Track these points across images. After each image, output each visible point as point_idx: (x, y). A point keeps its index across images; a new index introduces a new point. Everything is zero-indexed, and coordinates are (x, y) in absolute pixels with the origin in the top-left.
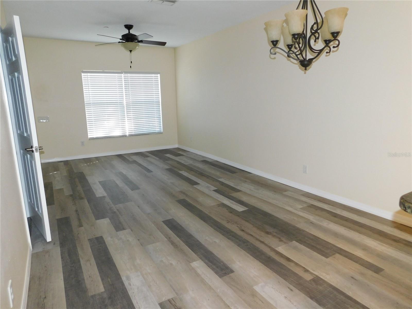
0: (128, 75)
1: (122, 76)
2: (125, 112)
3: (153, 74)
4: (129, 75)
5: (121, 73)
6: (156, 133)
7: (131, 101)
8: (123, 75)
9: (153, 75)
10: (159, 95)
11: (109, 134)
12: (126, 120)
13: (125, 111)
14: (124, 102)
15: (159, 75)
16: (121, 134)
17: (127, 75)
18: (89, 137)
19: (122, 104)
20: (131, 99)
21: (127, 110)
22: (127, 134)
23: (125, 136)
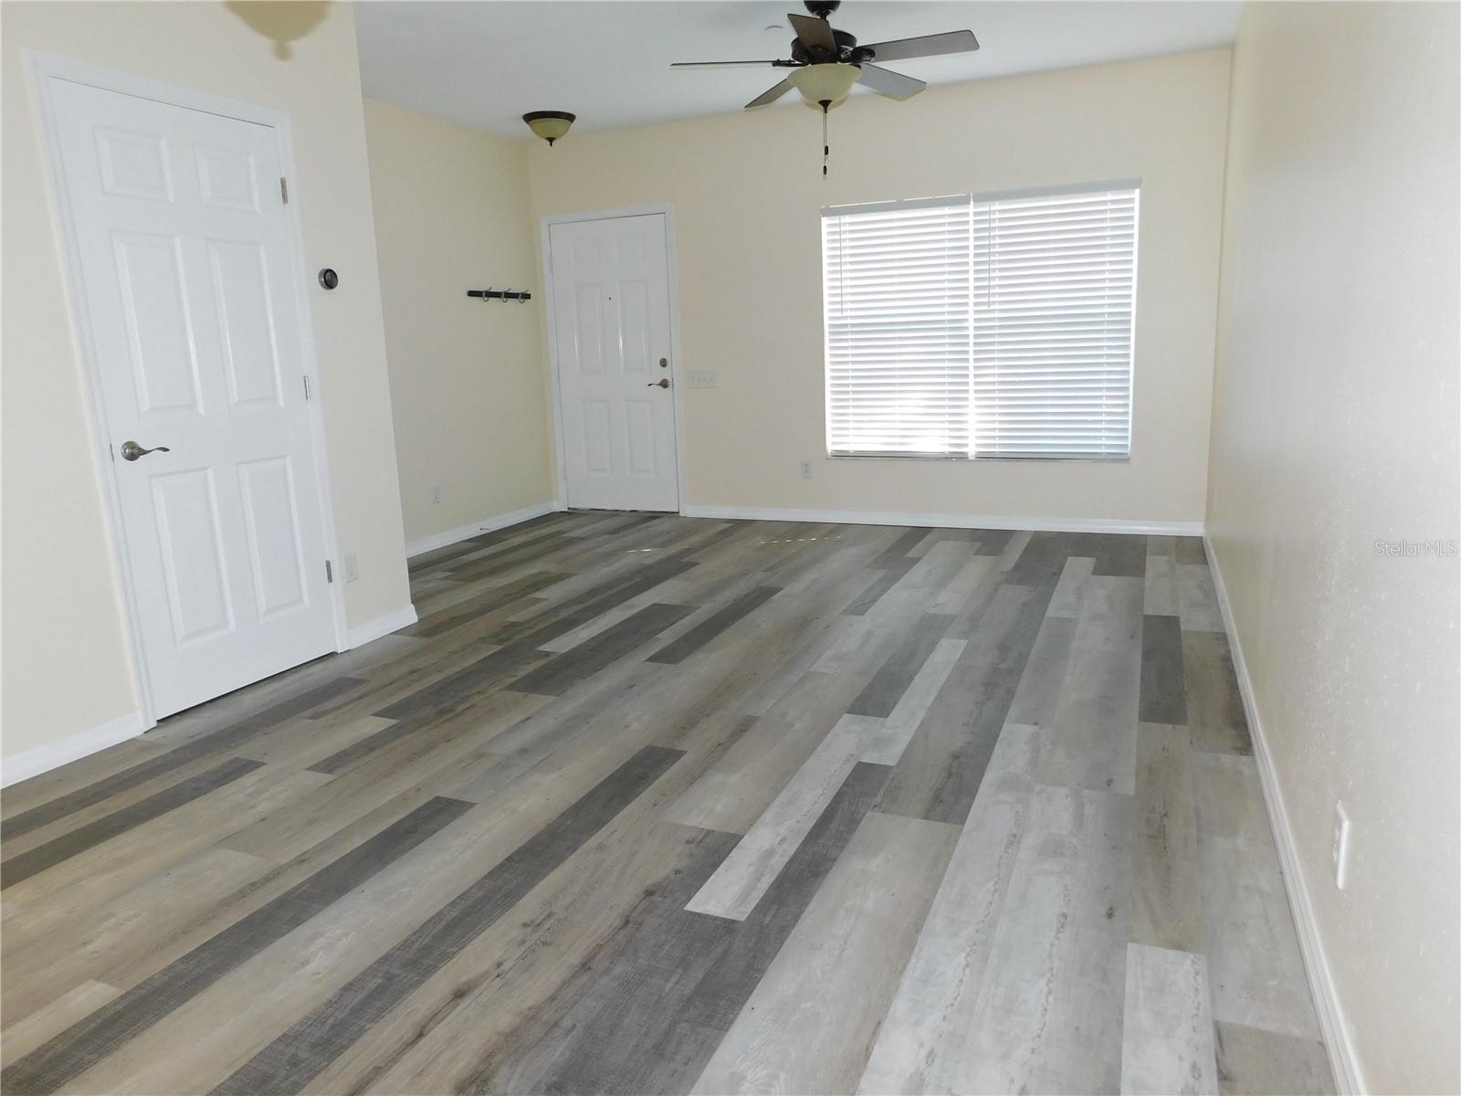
0: (992, 209)
1: (967, 214)
2: (967, 360)
3: (1109, 193)
4: (997, 206)
5: (963, 201)
6: (1102, 457)
7: (997, 315)
8: (971, 208)
9: (1109, 196)
10: (1131, 286)
11: (901, 444)
12: (971, 395)
13: (971, 356)
14: (966, 320)
15: (1136, 194)
16: (947, 449)
17: (987, 209)
18: (832, 446)
19: (957, 326)
20: (997, 307)
21: (976, 352)
22: (972, 451)
23: (962, 457)
